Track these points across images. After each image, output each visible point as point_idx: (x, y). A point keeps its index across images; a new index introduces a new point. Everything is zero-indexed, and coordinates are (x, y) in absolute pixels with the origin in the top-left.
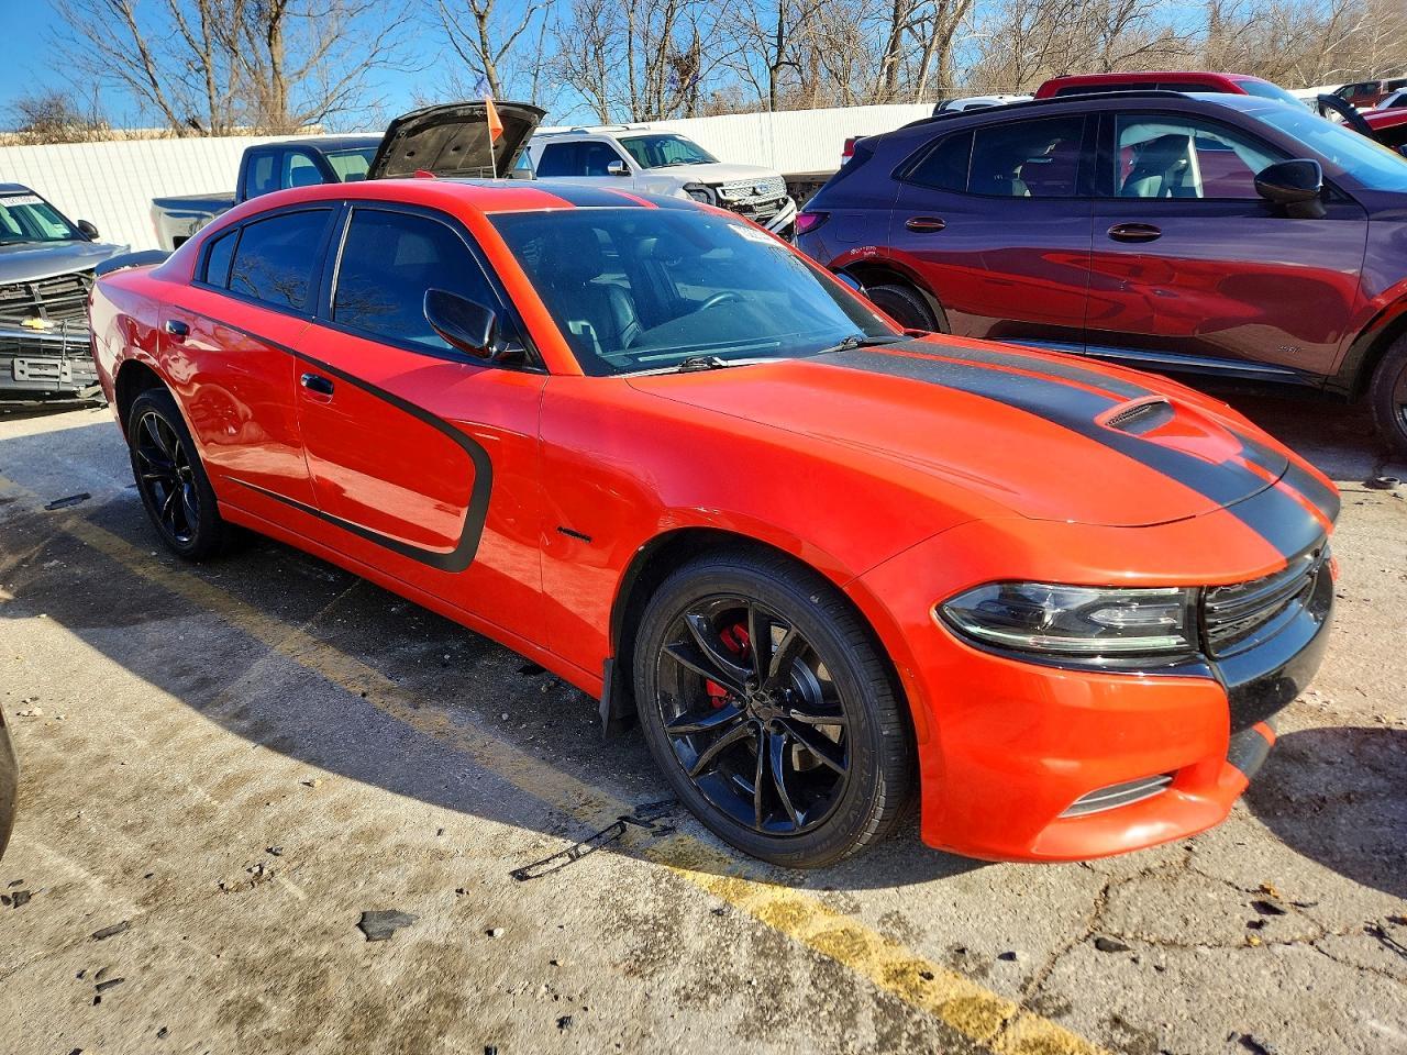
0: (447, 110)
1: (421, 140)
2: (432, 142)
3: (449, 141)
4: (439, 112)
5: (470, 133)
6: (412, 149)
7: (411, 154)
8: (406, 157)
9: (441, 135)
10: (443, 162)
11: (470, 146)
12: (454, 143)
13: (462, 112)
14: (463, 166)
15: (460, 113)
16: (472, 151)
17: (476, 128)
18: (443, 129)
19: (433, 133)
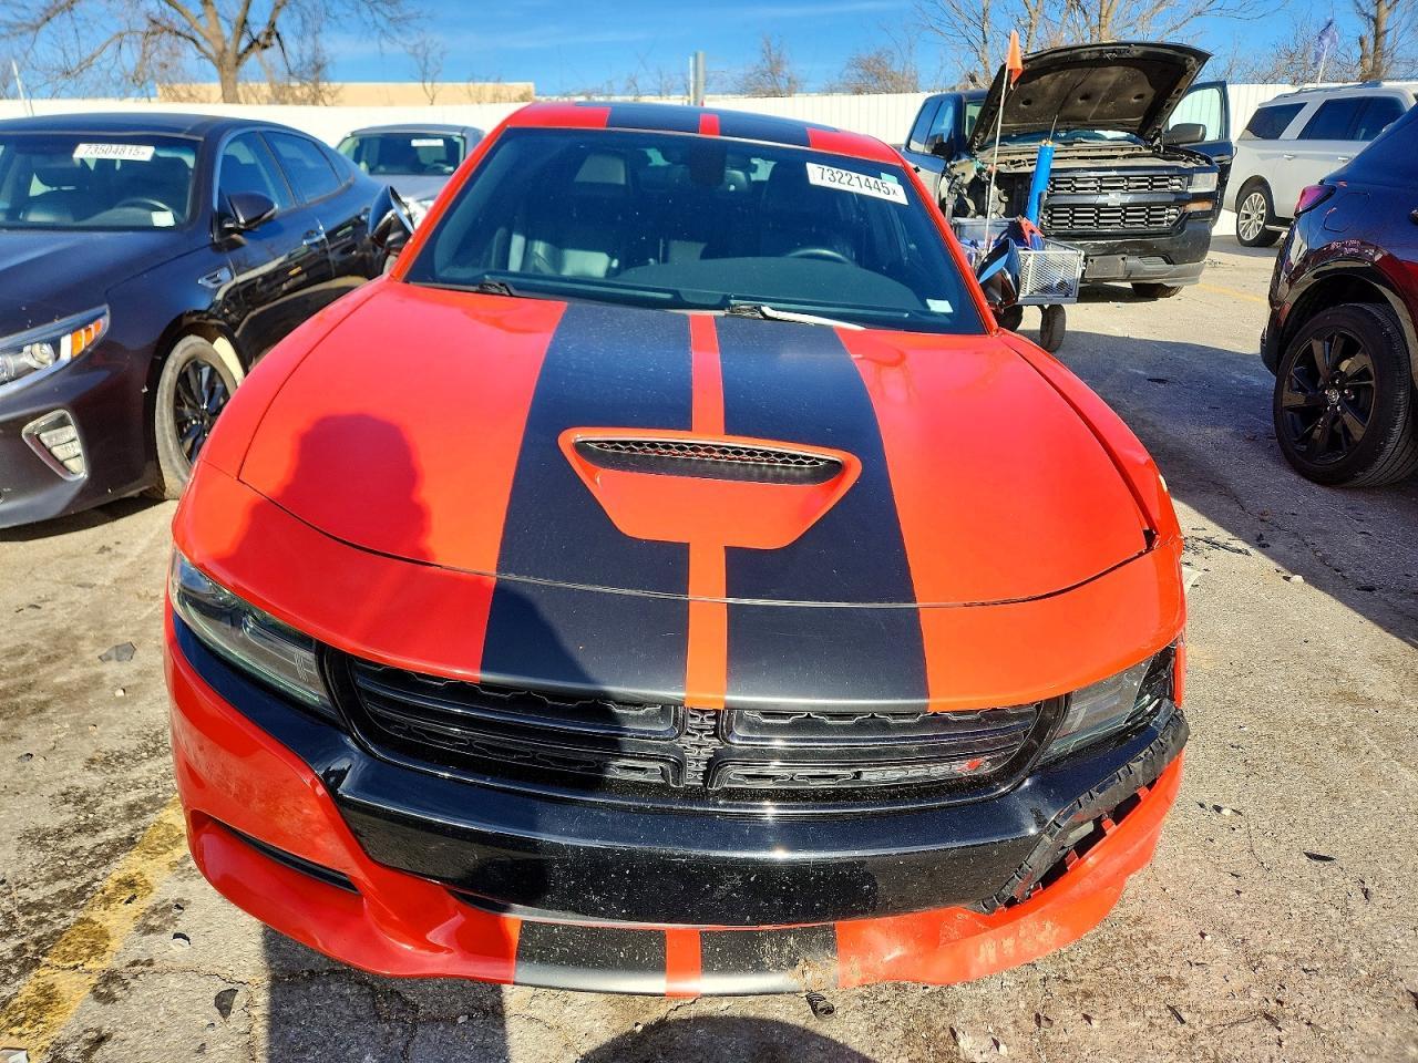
0: (1068, 53)
1: (1037, 87)
2: (1052, 89)
3: (1074, 87)
4: (1057, 55)
5: (1103, 79)
6: (1028, 96)
7: (1028, 102)
8: (1022, 106)
9: (1064, 81)
10: (1067, 112)
11: (1104, 94)
12: (1082, 89)
13: (1087, 54)
14: (1094, 117)
15: (1085, 56)
16: (1106, 100)
17: (1109, 73)
18: (1065, 75)
19: (1053, 79)
